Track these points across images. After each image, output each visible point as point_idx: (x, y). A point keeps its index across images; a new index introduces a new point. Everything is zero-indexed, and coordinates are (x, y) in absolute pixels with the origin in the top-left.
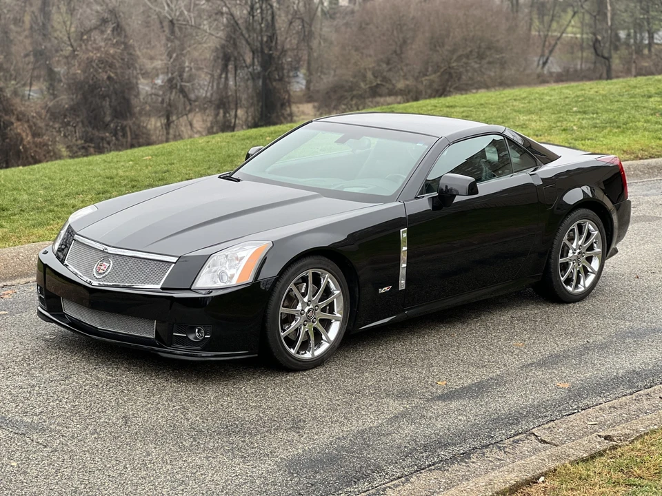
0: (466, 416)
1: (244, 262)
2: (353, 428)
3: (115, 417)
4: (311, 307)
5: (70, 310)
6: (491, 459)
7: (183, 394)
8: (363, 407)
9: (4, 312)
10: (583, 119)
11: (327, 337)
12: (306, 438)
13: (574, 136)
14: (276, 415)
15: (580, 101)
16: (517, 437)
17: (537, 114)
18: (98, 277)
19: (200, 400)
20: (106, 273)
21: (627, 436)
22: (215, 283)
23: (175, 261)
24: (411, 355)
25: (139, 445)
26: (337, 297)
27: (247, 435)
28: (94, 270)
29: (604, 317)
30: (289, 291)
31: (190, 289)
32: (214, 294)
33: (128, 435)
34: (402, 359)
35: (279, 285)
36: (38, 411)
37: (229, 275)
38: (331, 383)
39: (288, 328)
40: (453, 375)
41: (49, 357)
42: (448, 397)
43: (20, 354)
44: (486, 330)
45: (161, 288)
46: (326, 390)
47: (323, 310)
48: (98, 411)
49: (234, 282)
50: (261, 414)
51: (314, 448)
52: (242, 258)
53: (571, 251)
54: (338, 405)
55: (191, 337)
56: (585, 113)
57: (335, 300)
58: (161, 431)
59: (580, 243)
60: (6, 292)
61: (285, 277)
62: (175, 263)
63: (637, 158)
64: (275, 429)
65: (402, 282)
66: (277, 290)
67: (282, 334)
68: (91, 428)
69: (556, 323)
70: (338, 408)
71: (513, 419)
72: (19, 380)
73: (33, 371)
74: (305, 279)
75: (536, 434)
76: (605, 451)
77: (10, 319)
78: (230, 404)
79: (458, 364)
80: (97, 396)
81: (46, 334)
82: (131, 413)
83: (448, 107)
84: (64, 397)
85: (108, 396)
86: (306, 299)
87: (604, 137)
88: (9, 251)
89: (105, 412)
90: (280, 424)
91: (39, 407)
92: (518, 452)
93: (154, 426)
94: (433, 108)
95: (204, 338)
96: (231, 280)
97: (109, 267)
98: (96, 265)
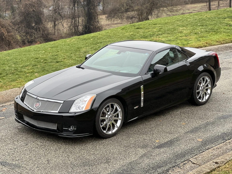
0: (166, 154)
1: (87, 102)
2: (127, 161)
3: (44, 161)
4: (110, 116)
5: (26, 119)
6: (176, 172)
7: (68, 149)
8: (130, 152)
9: (3, 117)
10: (202, 28)
11: (117, 126)
12: (111, 166)
13: (199, 36)
14: (100, 157)
15: (201, 21)
16: (185, 162)
17: (186, 27)
18: (36, 108)
19: (73, 152)
20: (39, 107)
21: (223, 162)
22: (77, 110)
24: (146, 130)
25: (53, 172)
26: (120, 112)
27: (91, 166)
28: (34, 106)
29: (213, 111)
30: (103, 111)
31: (68, 112)
32: (77, 114)
33: (49, 168)
34: (143, 131)
35: (99, 109)
36: (17, 159)
37: (82, 107)
38: (119, 143)
39: (103, 124)
40: (161, 138)
41: (20, 136)
42: (160, 147)
43: (10, 135)
44: (172, 118)
45: (58, 112)
46: (117, 146)
47: (115, 117)
48: (38, 158)
49: (84, 110)
50: (95, 157)
51: (114, 170)
52: (86, 101)
53: (200, 87)
54: (122, 152)
55: (70, 129)
56: (202, 26)
57: (119, 113)
58: (61, 166)
59: (203, 84)
60: (3, 109)
61: (101, 107)
62: (63, 103)
63: (222, 44)
64: (100, 163)
65: (142, 104)
66: (99, 111)
67: (101, 126)
68: (36, 165)
69: (196, 114)
70: (122, 153)
71: (183, 155)
72: (10, 146)
73: (15, 142)
74: (108, 106)
75: (191, 161)
76: (216, 169)
77: (6, 120)
78: (84, 153)
79: (163, 133)
80: (38, 152)
81: (18, 126)
82: (50, 158)
83: (154, 24)
84: (26, 153)
85: (41, 152)
86: (109, 113)
87: (210, 36)
88: (3, 92)
89: (41, 158)
90: (102, 161)
91: (18, 157)
92: (185, 168)
93: (58, 164)
94: (149, 25)
95: (74, 130)
96: (82, 109)
97: (40, 105)
98: (35, 104)
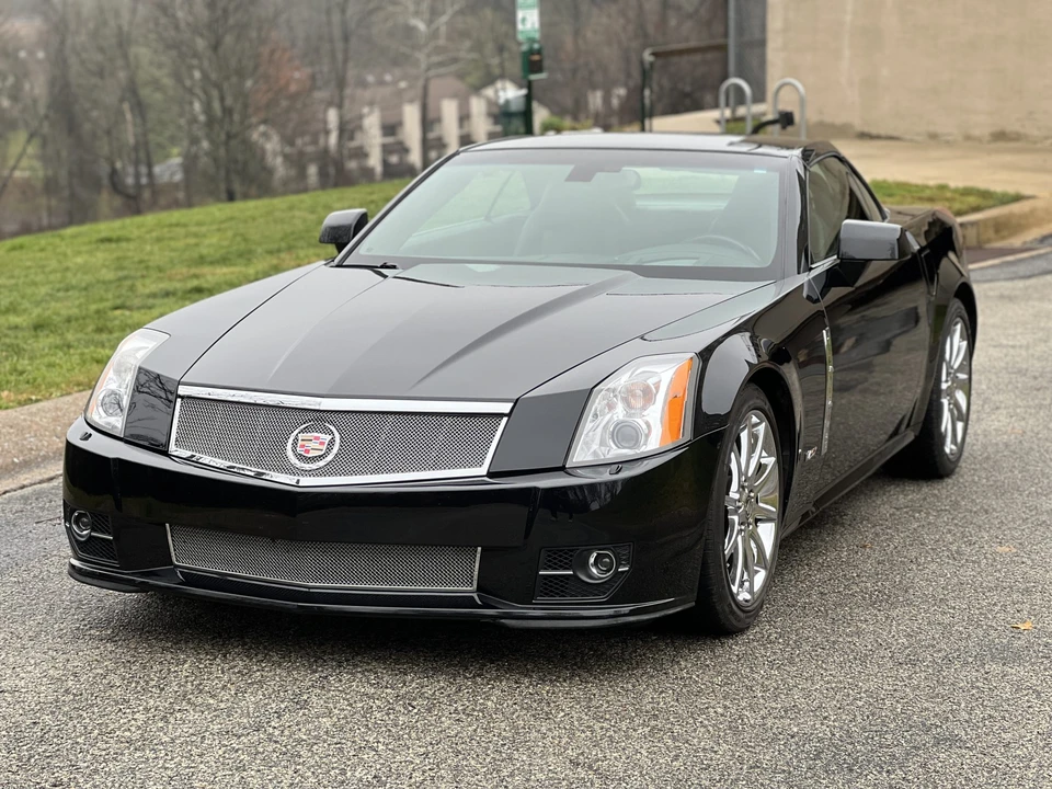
1: (660, 398)
4: (746, 493)
11: (765, 556)
20: (329, 458)
23: (507, 411)
26: (772, 471)
28: (290, 453)
31: (562, 469)
45: (490, 475)
47: (759, 499)
49: (654, 443)
55: (581, 575)
62: (509, 415)
67: (725, 553)
95: (616, 572)
96: (646, 440)
97: (332, 442)
98: (291, 441)
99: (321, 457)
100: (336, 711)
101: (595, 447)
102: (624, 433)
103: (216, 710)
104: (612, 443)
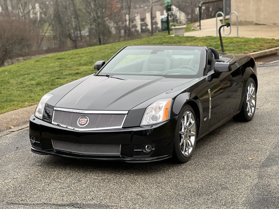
1: (163, 109)
2: (250, 185)
3: (133, 195)
4: (186, 130)
5: (60, 147)
8: (238, 175)
11: (192, 145)
12: (237, 192)
19: (160, 182)
23: (127, 113)
24: (220, 150)
27: (208, 195)
28: (78, 123)
30: (181, 123)
31: (139, 126)
32: (154, 127)
35: (178, 120)
36: (89, 198)
37: (159, 117)
41: (53, 173)
43: (36, 173)
45: (123, 128)
49: (161, 120)
55: (144, 151)
59: (250, 93)
61: (180, 115)
65: (210, 115)
67: (180, 144)
85: (113, 186)
89: (124, 193)
90: (215, 187)
91: (86, 195)
93: (158, 197)
95: (152, 150)
96: (159, 119)
97: (87, 121)
98: (78, 121)
99: (85, 124)
100: (87, 183)
101: (148, 121)
102: (154, 118)
103: (60, 183)
104: (151, 120)
